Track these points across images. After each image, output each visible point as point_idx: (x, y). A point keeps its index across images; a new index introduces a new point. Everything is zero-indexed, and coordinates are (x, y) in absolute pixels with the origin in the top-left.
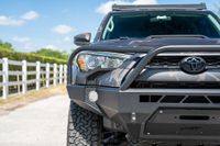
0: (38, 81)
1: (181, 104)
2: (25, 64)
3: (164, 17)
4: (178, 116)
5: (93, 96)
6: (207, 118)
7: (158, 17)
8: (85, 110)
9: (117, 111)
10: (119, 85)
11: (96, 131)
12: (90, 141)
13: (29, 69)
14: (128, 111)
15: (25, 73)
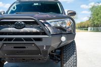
3: (37, 4)
6: (25, 47)
7: (35, 4)
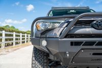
0: (26, 40)
1: (94, 47)
2: (21, 34)
3: (73, 11)
4: (92, 53)
5: (44, 43)
8: (40, 51)
9: (58, 51)
10: (58, 36)
11: (46, 61)
12: (43, 66)
13: (22, 36)
14: (64, 51)
15: (21, 37)
